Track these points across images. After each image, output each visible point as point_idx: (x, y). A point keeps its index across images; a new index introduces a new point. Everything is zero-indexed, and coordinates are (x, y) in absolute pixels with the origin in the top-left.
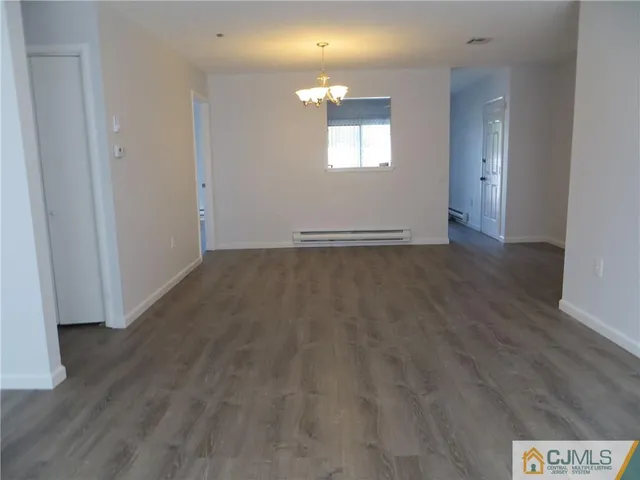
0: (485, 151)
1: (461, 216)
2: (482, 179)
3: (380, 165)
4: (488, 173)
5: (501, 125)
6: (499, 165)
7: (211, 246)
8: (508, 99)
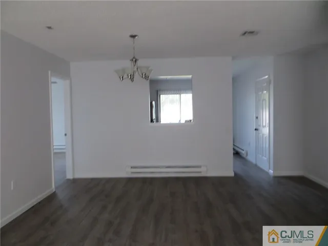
0: (257, 111)
1: (243, 152)
2: (256, 130)
3: (186, 121)
4: (260, 126)
5: (267, 95)
6: (267, 122)
7: (70, 176)
8: (272, 78)
